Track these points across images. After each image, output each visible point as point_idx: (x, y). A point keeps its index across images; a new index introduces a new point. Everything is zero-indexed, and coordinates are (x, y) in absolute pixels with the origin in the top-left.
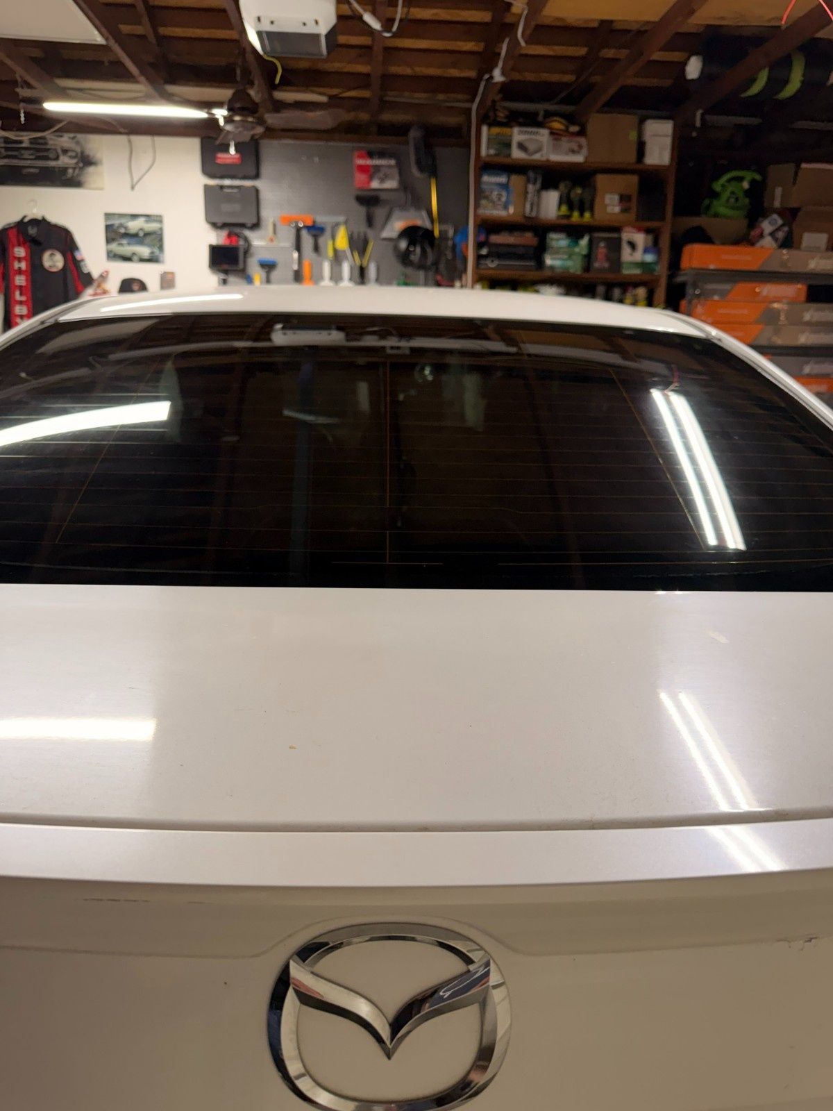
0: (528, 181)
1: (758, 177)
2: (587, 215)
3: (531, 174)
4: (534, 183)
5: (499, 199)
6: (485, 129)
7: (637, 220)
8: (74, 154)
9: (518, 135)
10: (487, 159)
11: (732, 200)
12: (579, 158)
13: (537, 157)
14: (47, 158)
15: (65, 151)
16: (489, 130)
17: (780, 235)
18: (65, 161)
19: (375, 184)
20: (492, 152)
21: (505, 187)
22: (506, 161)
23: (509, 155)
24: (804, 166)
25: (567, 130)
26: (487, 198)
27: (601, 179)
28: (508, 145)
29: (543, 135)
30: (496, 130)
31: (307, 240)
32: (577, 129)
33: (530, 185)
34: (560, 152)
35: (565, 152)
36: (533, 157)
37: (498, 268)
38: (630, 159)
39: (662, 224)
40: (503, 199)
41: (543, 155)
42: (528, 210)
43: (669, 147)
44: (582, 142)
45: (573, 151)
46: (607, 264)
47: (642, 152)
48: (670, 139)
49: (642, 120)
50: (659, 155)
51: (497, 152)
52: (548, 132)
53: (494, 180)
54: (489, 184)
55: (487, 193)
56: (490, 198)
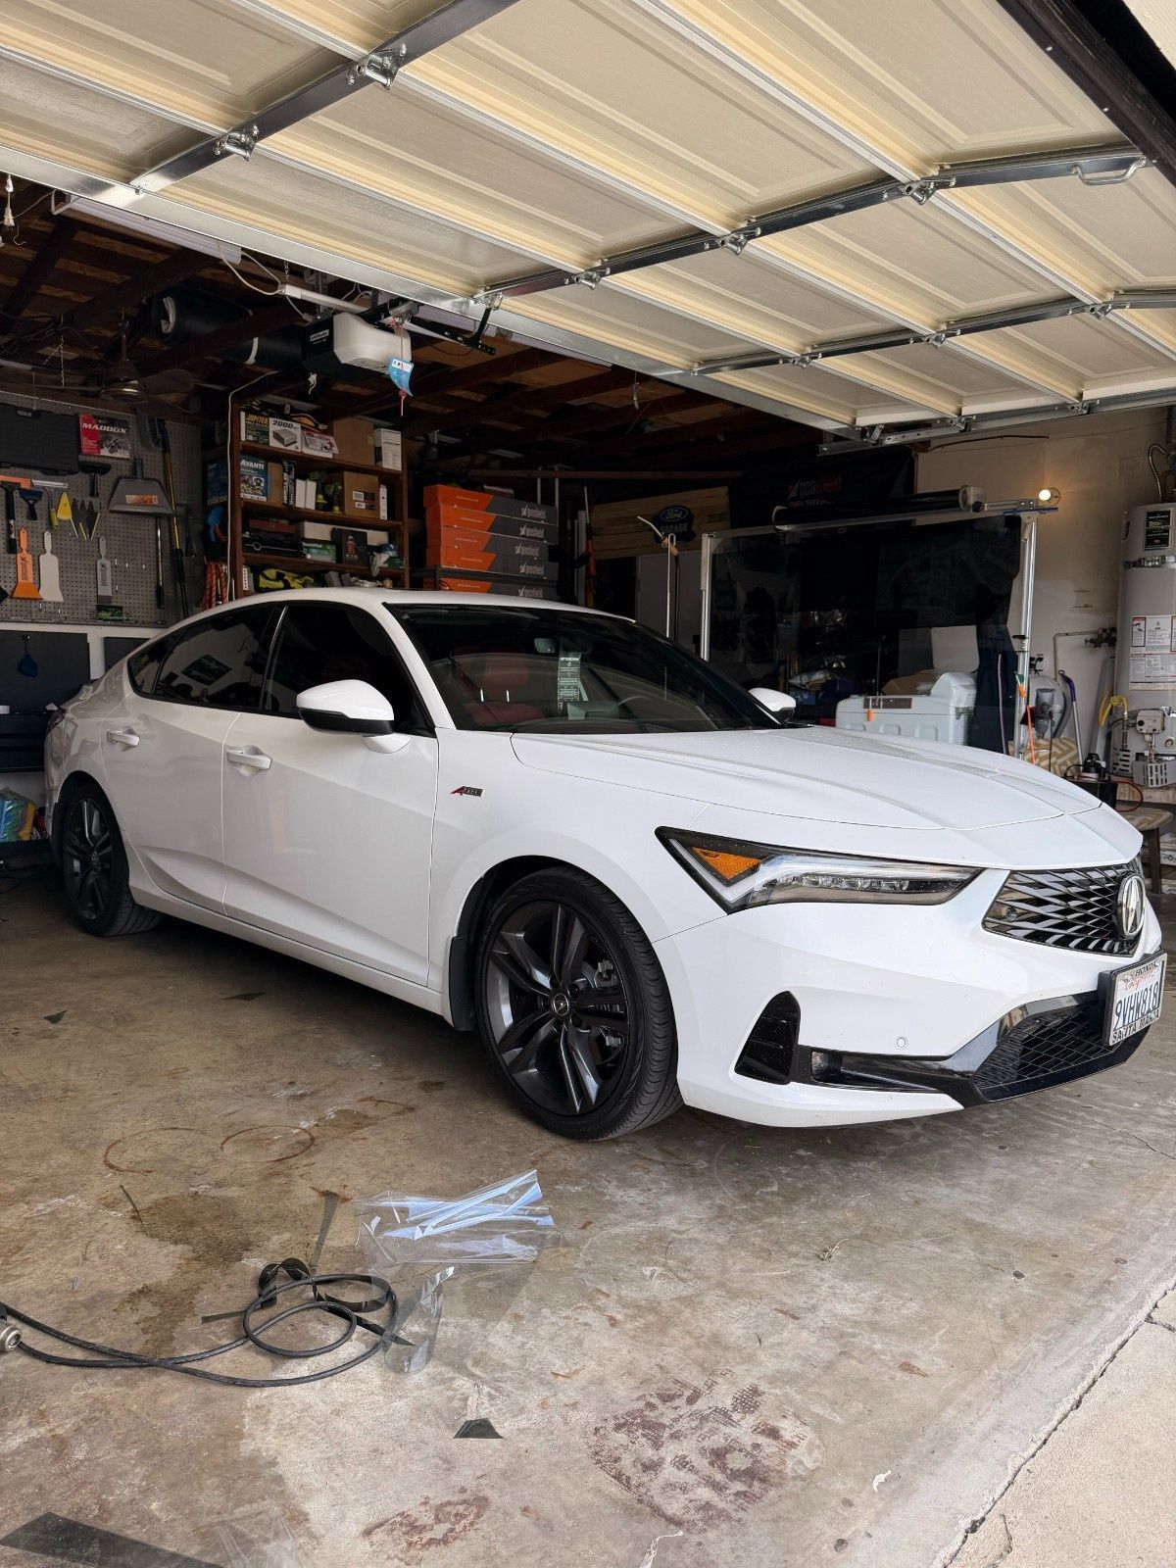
0: (284, 471)
2: (337, 508)
3: (286, 464)
4: (289, 474)
5: (259, 485)
6: (243, 414)
9: (274, 426)
10: (245, 445)
12: (329, 456)
13: (292, 448)
16: (247, 416)
19: (105, 452)
21: (264, 473)
22: (265, 447)
23: (268, 443)
25: (317, 425)
26: (246, 482)
27: (346, 474)
28: (267, 434)
29: (296, 429)
30: (253, 418)
31: (21, 506)
32: (326, 427)
33: (285, 474)
34: (314, 447)
35: (319, 448)
36: (288, 448)
37: (263, 551)
38: (370, 462)
39: (401, 523)
40: (262, 485)
41: (298, 447)
42: (285, 498)
43: (400, 455)
44: (332, 440)
45: (326, 448)
46: (356, 557)
47: (378, 457)
48: (400, 448)
49: (376, 427)
50: (393, 461)
51: (256, 439)
52: (299, 426)
53: (252, 465)
54: (246, 468)
55: (248, 477)
56: (250, 482)
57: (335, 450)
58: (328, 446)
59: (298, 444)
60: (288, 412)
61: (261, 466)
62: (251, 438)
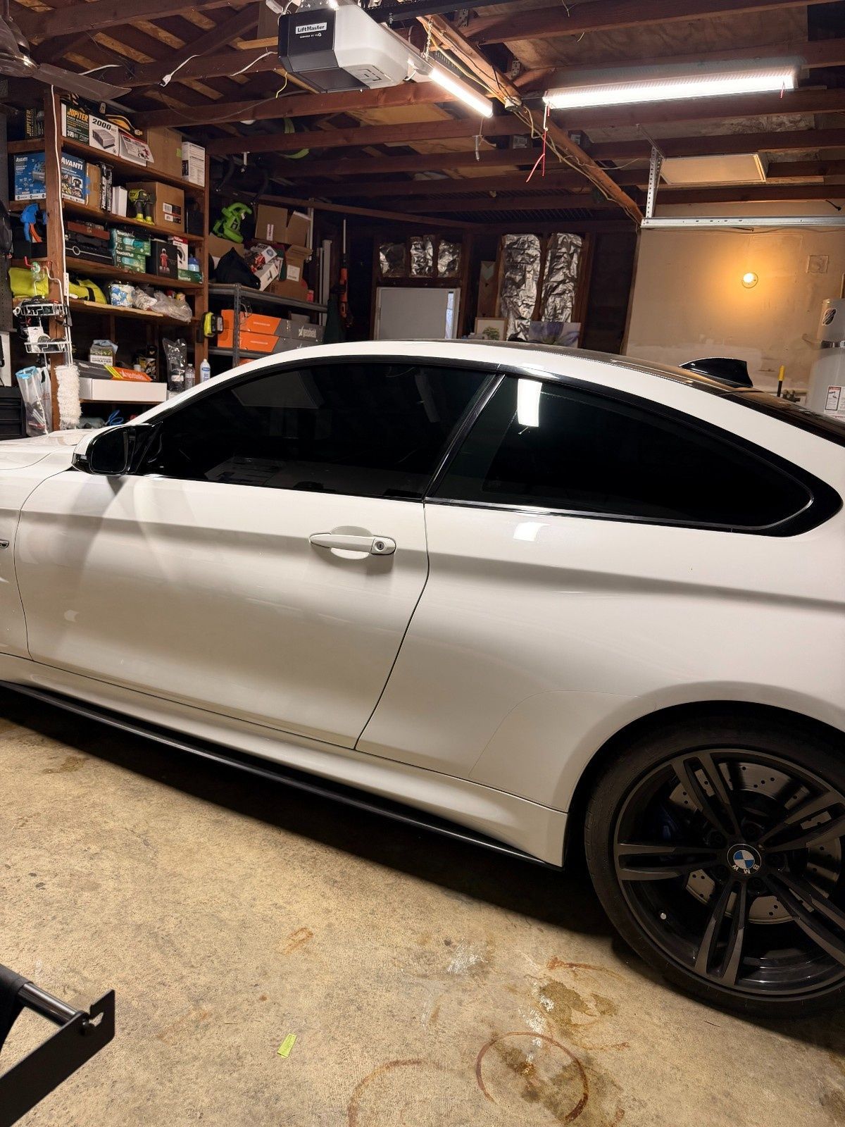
0: (102, 173)
1: (250, 211)
2: (149, 218)
3: (105, 167)
4: (107, 178)
5: (77, 186)
6: (64, 108)
7: (186, 232)
9: (94, 125)
10: (67, 140)
11: (234, 226)
12: (143, 163)
13: (109, 151)
16: (68, 110)
17: (278, 263)
21: (82, 173)
22: (84, 146)
23: (88, 142)
24: (295, 213)
25: (132, 132)
26: (65, 181)
27: (157, 184)
28: (87, 132)
29: (114, 132)
30: (74, 112)
32: (141, 133)
33: (104, 178)
34: (133, 153)
35: (134, 154)
36: (107, 150)
37: (82, 257)
38: (178, 174)
39: (202, 239)
40: (81, 186)
41: (115, 151)
42: (104, 203)
43: (204, 170)
44: (147, 147)
45: (142, 155)
46: (168, 269)
47: (185, 172)
48: (204, 163)
49: (184, 140)
50: (197, 177)
51: (76, 136)
52: (117, 128)
53: (70, 163)
54: (66, 166)
55: (67, 176)
56: (70, 182)
57: (151, 159)
58: (145, 154)
59: (116, 147)
60: (103, 111)
62: (72, 134)
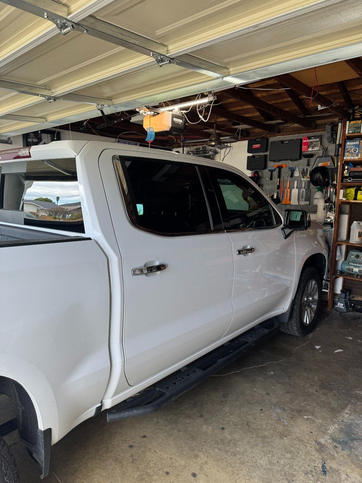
5: (355, 152)
6: (348, 122)
8: (213, 151)
10: (348, 135)
14: (206, 153)
15: (211, 150)
16: (350, 123)
18: (211, 153)
19: (310, 149)
20: (351, 132)
21: (358, 146)
22: (358, 134)
23: (360, 132)
26: (348, 152)
28: (359, 128)
30: (352, 122)
37: (352, 182)
40: (357, 151)
51: (353, 131)
53: (352, 143)
54: (349, 145)
55: (349, 149)
56: (351, 151)
61: (357, 143)
